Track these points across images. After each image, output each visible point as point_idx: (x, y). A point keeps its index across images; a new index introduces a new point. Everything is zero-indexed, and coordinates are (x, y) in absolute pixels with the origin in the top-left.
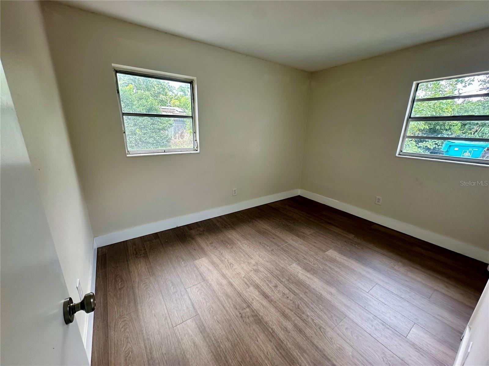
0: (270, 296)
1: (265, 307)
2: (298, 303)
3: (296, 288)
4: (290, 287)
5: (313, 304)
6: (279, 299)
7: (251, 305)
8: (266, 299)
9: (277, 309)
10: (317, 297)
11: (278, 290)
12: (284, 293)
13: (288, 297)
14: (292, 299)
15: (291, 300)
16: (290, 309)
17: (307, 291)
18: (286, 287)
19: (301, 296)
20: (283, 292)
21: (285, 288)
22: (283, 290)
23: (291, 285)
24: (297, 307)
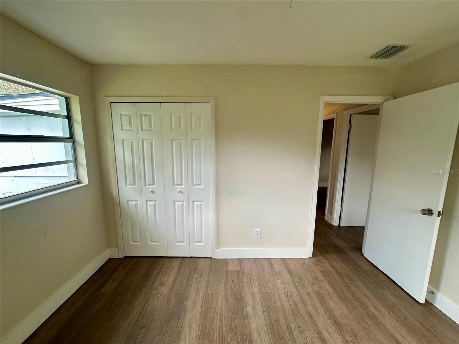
0: (318, 339)
1: (328, 332)
2: (292, 318)
3: (282, 331)
4: (289, 336)
5: (279, 310)
6: (309, 330)
7: (343, 341)
8: (324, 338)
9: (315, 324)
10: (269, 313)
11: (305, 340)
12: (300, 333)
13: (299, 327)
14: (295, 324)
15: (297, 323)
16: (303, 318)
17: (273, 322)
18: (294, 338)
19: (284, 321)
20: (300, 335)
21: (296, 338)
22: (300, 337)
23: (286, 337)
24: (295, 315)
